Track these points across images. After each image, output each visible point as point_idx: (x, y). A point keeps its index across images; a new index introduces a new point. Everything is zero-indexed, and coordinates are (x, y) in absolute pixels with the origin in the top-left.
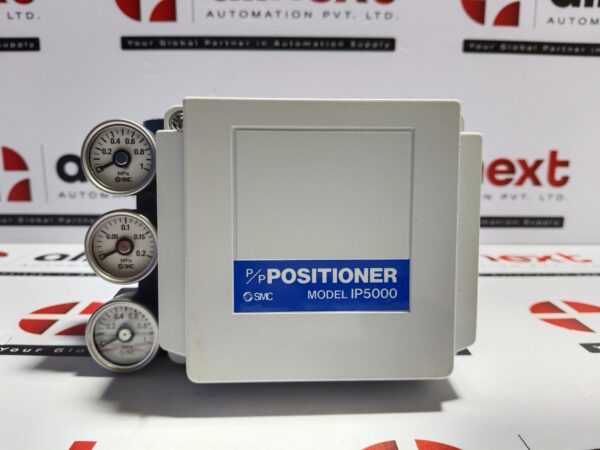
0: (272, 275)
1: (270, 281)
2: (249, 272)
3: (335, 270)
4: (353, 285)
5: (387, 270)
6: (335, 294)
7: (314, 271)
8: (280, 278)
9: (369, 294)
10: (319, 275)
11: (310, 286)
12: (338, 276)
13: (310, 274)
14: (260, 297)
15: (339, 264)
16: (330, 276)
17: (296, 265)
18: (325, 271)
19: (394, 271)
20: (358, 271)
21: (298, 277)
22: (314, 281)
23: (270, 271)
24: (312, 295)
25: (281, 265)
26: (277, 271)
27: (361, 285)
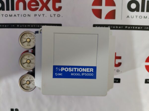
0: (62, 69)
1: (62, 71)
2: (57, 68)
3: (78, 68)
4: (82, 72)
5: (91, 69)
6: (78, 74)
7: (73, 68)
8: (64, 70)
9: (86, 75)
10: (74, 70)
11: (72, 72)
12: (79, 70)
13: (72, 69)
14: (59, 74)
15: (79, 67)
16: (77, 70)
17: (68, 67)
18: (75, 69)
19: (93, 69)
20: (83, 69)
21: (69, 70)
22: (73, 71)
23: (62, 68)
24: (72, 74)
25: (65, 67)
26: (64, 68)
27: (84, 72)
